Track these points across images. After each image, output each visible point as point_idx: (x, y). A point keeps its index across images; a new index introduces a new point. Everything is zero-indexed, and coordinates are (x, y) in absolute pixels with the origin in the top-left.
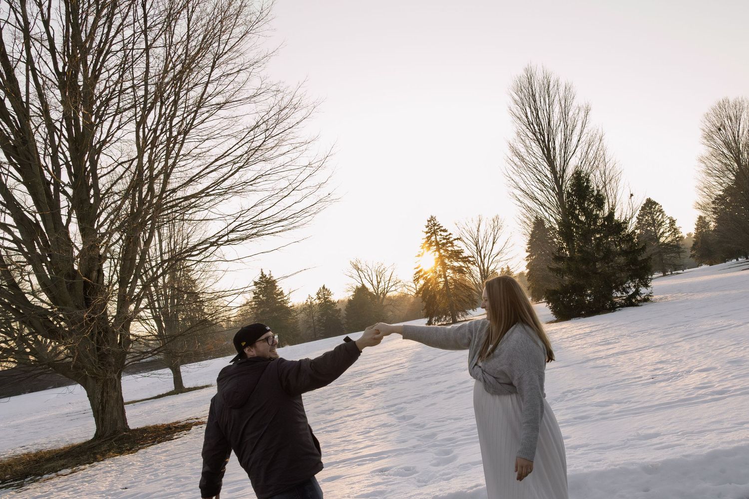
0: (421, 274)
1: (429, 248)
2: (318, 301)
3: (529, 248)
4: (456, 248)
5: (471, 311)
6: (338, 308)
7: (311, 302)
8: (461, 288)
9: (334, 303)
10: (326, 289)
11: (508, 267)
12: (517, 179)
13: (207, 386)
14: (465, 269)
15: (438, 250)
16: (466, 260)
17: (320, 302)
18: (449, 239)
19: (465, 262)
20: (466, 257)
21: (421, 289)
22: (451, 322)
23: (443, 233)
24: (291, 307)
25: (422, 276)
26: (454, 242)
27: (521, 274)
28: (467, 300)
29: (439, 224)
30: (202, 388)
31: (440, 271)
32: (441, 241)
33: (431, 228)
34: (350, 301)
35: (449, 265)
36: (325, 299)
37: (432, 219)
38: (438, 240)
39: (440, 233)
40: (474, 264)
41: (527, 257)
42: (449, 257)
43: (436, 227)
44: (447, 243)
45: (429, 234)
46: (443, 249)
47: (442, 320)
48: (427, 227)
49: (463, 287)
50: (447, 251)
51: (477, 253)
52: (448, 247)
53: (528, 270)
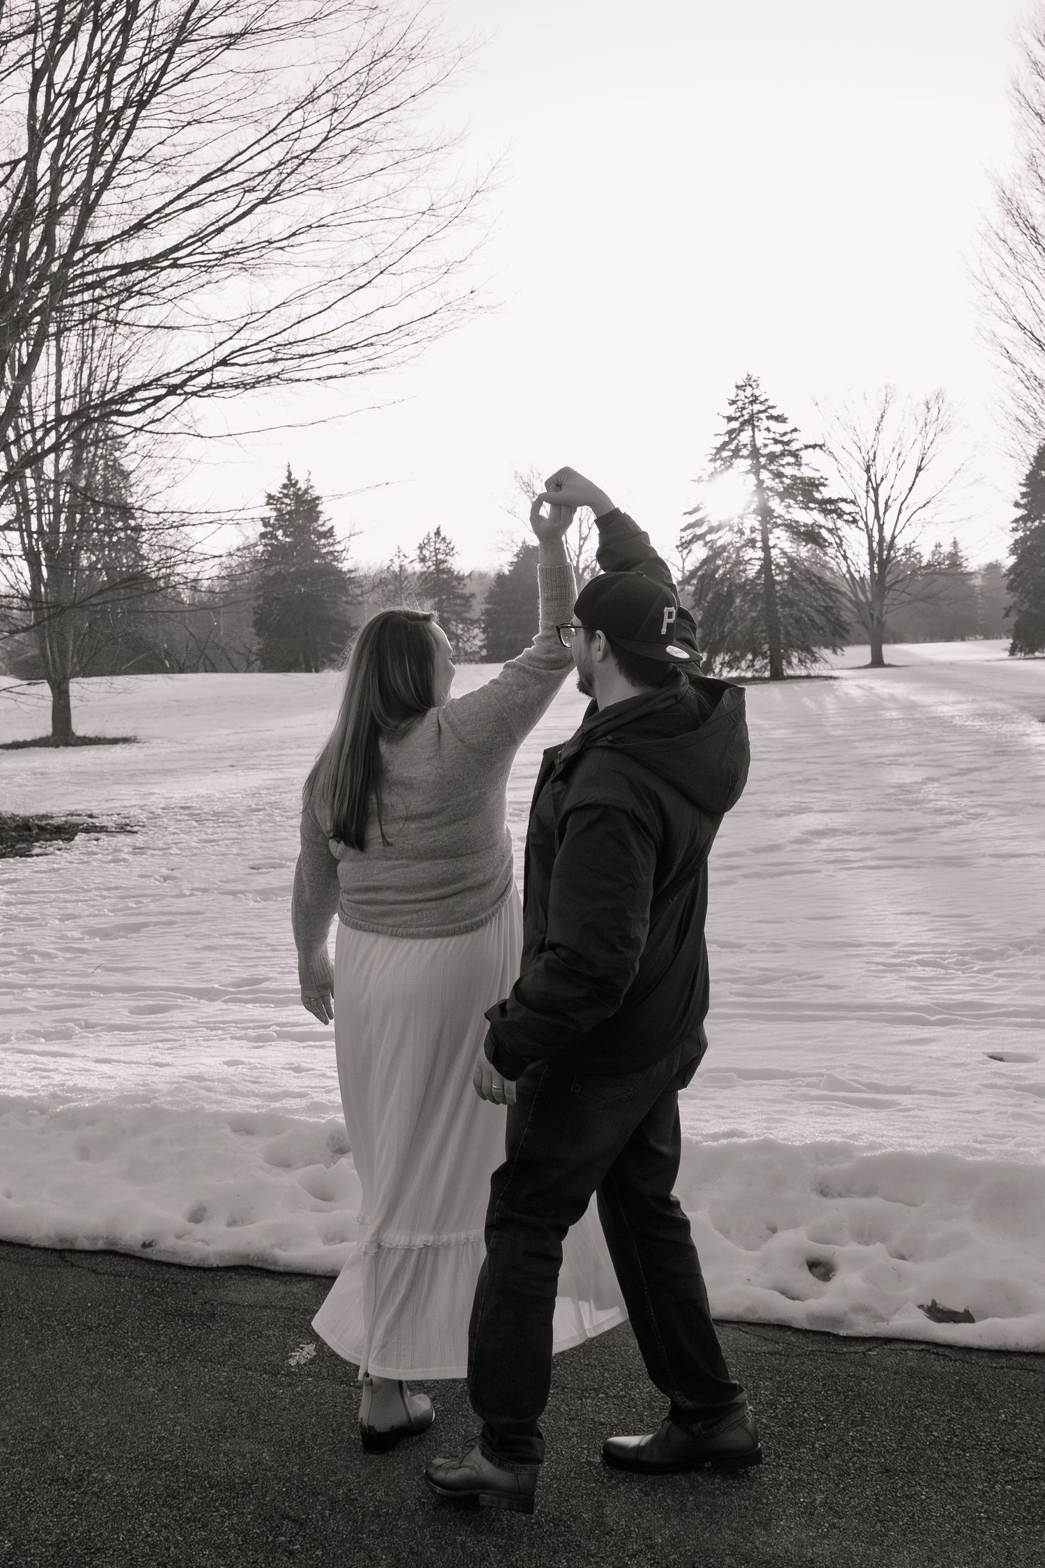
0: (699, 531)
1: (728, 464)
2: (418, 567)
3: (1024, 495)
4: (806, 472)
5: (826, 653)
6: (467, 592)
7: (401, 567)
8: (806, 585)
9: (460, 579)
10: (444, 539)
11: (955, 543)
12: (1010, 291)
13: (125, 740)
14: (824, 533)
15: (756, 470)
16: (829, 507)
17: (425, 569)
18: (788, 443)
19: (826, 512)
20: (830, 501)
21: (693, 574)
22: (767, 674)
23: (772, 424)
24: (350, 571)
25: (701, 537)
26: (802, 453)
27: (993, 568)
28: (820, 620)
29: (766, 400)
30: (114, 741)
31: (753, 530)
32: (766, 446)
33: (743, 408)
34: (500, 577)
35: (780, 517)
36: (438, 563)
37: (749, 382)
38: (759, 443)
39: (765, 423)
40: (855, 521)
41: (1016, 521)
42: (787, 493)
43: (757, 407)
44: (783, 454)
45: (735, 424)
46: (770, 471)
47: (743, 664)
48: (733, 402)
49: (812, 583)
50: (779, 475)
51: (867, 492)
52: (783, 466)
53: (1013, 560)
